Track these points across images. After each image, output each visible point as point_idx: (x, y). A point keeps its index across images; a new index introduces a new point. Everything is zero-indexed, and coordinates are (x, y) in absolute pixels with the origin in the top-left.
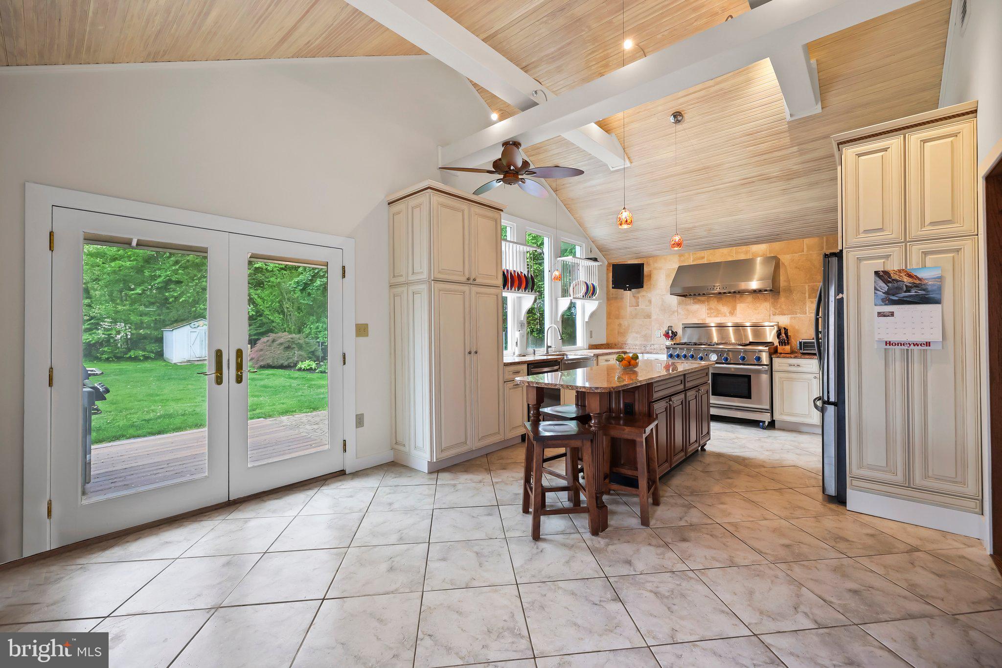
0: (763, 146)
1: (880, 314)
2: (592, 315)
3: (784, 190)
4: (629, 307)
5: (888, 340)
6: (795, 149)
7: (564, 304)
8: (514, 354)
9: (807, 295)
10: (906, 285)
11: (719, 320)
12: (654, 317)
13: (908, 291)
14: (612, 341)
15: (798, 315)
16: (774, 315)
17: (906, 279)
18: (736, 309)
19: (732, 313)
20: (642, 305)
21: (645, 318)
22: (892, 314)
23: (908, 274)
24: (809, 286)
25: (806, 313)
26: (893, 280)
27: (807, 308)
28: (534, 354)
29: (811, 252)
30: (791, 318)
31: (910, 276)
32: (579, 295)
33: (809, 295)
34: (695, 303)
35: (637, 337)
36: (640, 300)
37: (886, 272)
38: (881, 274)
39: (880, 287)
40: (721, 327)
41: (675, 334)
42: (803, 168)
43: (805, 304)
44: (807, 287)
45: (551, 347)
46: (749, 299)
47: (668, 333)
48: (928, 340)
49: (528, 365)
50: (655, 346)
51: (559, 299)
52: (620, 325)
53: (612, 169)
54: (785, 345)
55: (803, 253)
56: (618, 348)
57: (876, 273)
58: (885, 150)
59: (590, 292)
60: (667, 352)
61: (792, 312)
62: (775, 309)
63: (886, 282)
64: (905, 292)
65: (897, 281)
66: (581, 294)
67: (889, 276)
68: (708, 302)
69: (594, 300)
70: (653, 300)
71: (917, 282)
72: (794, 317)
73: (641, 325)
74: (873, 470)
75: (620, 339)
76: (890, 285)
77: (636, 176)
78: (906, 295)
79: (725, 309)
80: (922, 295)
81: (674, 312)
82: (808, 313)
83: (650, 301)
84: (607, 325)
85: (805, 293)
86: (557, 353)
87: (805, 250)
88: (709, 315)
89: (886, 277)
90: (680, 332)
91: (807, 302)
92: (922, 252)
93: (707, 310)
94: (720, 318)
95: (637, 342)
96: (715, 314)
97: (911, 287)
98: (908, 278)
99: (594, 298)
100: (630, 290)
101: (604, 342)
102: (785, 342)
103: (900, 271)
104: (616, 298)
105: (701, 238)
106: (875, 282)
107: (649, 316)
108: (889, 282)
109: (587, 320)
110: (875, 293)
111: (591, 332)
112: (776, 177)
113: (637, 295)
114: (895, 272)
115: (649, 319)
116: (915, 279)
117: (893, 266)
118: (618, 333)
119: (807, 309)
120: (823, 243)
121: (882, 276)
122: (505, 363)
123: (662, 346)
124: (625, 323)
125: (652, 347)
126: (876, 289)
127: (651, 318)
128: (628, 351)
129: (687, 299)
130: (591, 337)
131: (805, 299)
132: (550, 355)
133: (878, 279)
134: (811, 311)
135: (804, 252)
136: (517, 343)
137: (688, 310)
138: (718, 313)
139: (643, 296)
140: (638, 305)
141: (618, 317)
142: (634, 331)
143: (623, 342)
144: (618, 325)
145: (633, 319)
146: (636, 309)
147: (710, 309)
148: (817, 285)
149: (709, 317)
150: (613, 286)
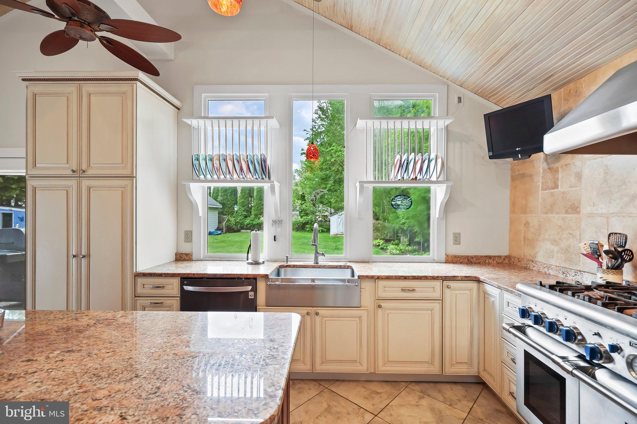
4: (542, 190)
12: (586, 209)
14: (515, 252)
20: (564, 186)
21: (567, 212)
35: (552, 251)
52: (527, 224)
73: (560, 227)
75: (526, 252)
83: (579, 176)
84: (511, 223)
100: (523, 157)
101: (504, 251)
104: (523, 176)
107: (575, 209)
113: (555, 166)
115: (575, 215)
118: (525, 239)
124: (534, 221)
127: (578, 213)
139: (566, 165)
140: (556, 187)
141: (524, 211)
142: (547, 237)
143: (530, 258)
144: (524, 225)
145: (546, 213)
146: (552, 195)
150: (491, 154)
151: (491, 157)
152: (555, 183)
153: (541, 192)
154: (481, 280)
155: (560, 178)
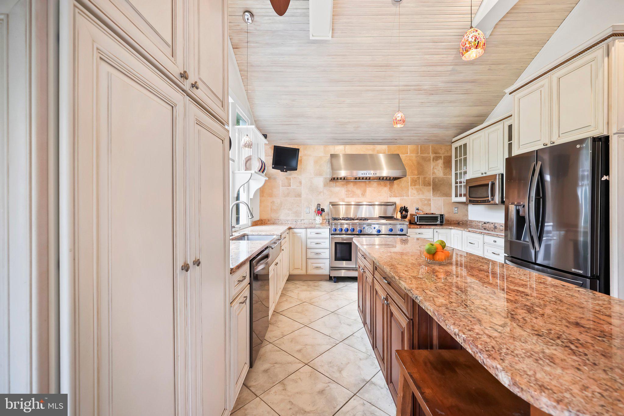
2: (256, 192)
3: (422, 103)
4: (282, 186)
9: (409, 184)
11: (348, 200)
12: (304, 196)
14: (265, 217)
15: (405, 198)
16: (390, 197)
18: (366, 192)
19: (363, 194)
20: (294, 186)
21: (296, 197)
24: (411, 177)
25: (409, 196)
29: (412, 155)
30: (401, 199)
33: (411, 184)
34: (336, 186)
35: (289, 213)
36: (292, 181)
41: (323, 210)
43: (408, 190)
46: (375, 184)
49: (250, 262)
50: (305, 221)
52: (273, 202)
53: (311, 38)
55: (407, 155)
60: (328, 227)
61: (401, 196)
62: (391, 193)
68: (346, 185)
69: (262, 177)
70: (303, 182)
72: (402, 199)
73: (292, 203)
75: (273, 216)
79: (358, 192)
81: (320, 192)
82: (410, 196)
83: (300, 183)
84: (261, 202)
85: (408, 183)
88: (347, 196)
90: (327, 209)
91: (410, 188)
93: (346, 192)
94: (355, 198)
95: (289, 218)
96: (351, 195)
99: (262, 175)
100: (286, 171)
101: (258, 218)
107: (299, 195)
109: (251, 196)
111: (252, 209)
112: (424, 90)
113: (289, 177)
115: (300, 198)
118: (271, 209)
119: (410, 194)
120: (418, 149)
123: (311, 220)
124: (277, 201)
125: (303, 222)
127: (301, 197)
129: (331, 182)
131: (409, 186)
134: (412, 195)
135: (407, 153)
137: (332, 191)
138: (353, 195)
139: (294, 177)
140: (290, 186)
141: (271, 195)
142: (286, 208)
143: (276, 218)
144: (271, 202)
145: (285, 197)
146: (288, 189)
147: (348, 191)
148: (415, 177)
149: (347, 197)
150: (273, 166)
151: (273, 168)
152: (289, 184)
153: (281, 187)
154: (292, 228)
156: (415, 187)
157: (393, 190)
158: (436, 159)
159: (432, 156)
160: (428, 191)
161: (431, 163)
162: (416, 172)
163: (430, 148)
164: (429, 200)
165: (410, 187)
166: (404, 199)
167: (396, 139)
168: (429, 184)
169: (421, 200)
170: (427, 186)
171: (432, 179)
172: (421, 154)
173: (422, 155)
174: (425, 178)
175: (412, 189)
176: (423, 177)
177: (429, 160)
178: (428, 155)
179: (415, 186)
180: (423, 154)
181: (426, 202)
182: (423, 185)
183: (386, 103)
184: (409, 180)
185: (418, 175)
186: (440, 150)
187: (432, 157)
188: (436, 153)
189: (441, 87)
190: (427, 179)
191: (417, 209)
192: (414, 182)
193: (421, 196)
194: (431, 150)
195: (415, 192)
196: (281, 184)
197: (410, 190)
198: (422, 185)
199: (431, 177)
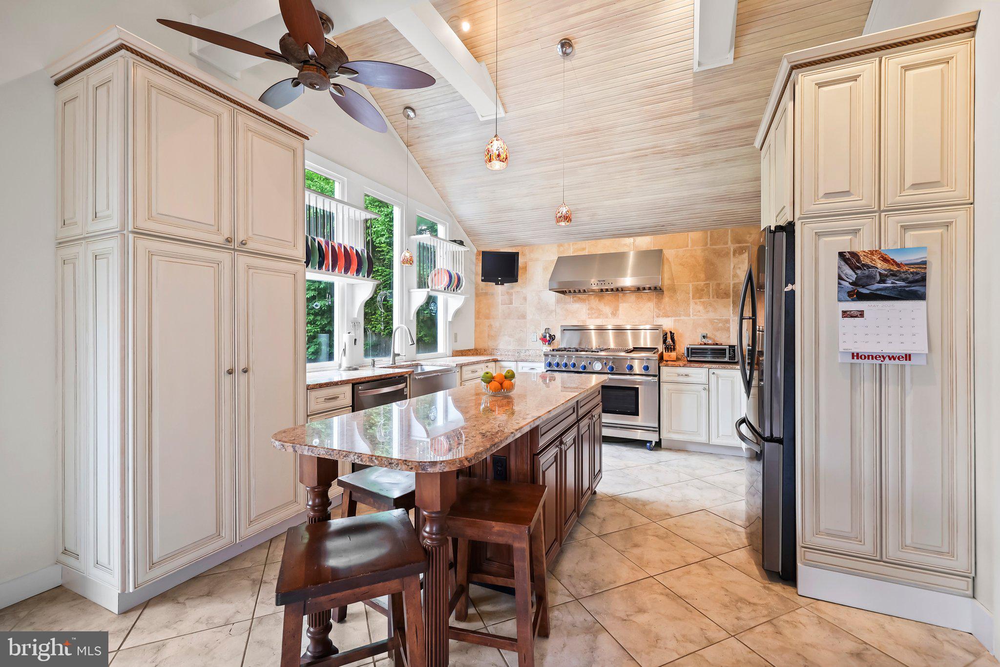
0: (663, 107)
1: (845, 314)
2: (457, 313)
3: (678, 169)
4: (501, 305)
5: (855, 351)
6: (696, 114)
7: (419, 297)
8: (340, 366)
9: (691, 295)
10: (880, 274)
11: (599, 322)
12: (529, 317)
13: (882, 281)
14: (481, 346)
15: (683, 318)
16: (657, 317)
17: (880, 265)
18: (618, 310)
19: (614, 314)
20: (516, 303)
21: (519, 318)
22: (861, 314)
23: (882, 257)
24: (693, 285)
25: (690, 315)
26: (864, 265)
27: (691, 310)
28: (374, 366)
29: (695, 248)
30: (675, 321)
31: (885, 260)
32: (439, 287)
33: (693, 296)
34: (575, 301)
35: (510, 341)
36: (514, 297)
37: (854, 254)
38: (848, 256)
39: (846, 275)
40: (601, 329)
41: (552, 338)
42: (701, 142)
43: (689, 304)
44: (691, 286)
45: (399, 355)
46: (632, 297)
47: (545, 337)
48: (910, 352)
49: (353, 385)
50: (531, 352)
51: (412, 290)
52: (490, 326)
53: (481, 119)
54: (671, 351)
55: (687, 248)
56: (487, 355)
57: (841, 255)
58: (855, 78)
59: (454, 283)
60: (546, 360)
61: (675, 314)
62: (659, 310)
63: (854, 268)
64: (879, 283)
65: (868, 267)
66: (442, 285)
67: (859, 260)
68: (588, 301)
69: (459, 294)
70: (529, 297)
71: (895, 268)
72: (678, 320)
73: (515, 327)
74: (832, 537)
75: (491, 344)
76: (859, 272)
77: (512, 133)
78: (880, 287)
79: (607, 310)
80: (901, 287)
81: (551, 312)
82: (691, 316)
83: (525, 299)
84: (476, 325)
85: (689, 294)
86: (409, 363)
87: (690, 245)
88: (590, 316)
89: (854, 261)
90: (558, 336)
92: (901, 226)
93: (588, 310)
94: (601, 320)
95: (511, 347)
96: (596, 315)
97: (886, 276)
98: (882, 263)
99: (459, 291)
100: (502, 284)
101: (472, 346)
102: (671, 348)
103: (872, 253)
104: (486, 294)
105: (582, 225)
106: (839, 268)
107: (523, 317)
108: (859, 268)
109: (450, 319)
110: (839, 284)
111: (456, 334)
112: (671, 151)
113: (511, 291)
114: (865, 254)
115: (524, 320)
116: (892, 265)
117: (862, 245)
118: (489, 335)
119: (691, 312)
120: (707, 238)
121: (849, 259)
122: (309, 385)
123: (538, 352)
124: (496, 324)
125: (527, 353)
126: (840, 278)
127: (525, 318)
128: (499, 358)
129: (566, 297)
130: (456, 341)
131: (689, 299)
132: (397, 367)
133: (843, 263)
134: (695, 314)
135: (688, 246)
136: (344, 350)
137: (568, 310)
138: (599, 314)
139: (517, 292)
140: (511, 303)
141: (488, 317)
142: (506, 333)
143: (494, 347)
144: (488, 326)
145: (505, 319)
146: (509, 308)
147: (591, 309)
148: (701, 284)
149: (589, 318)
150: (483, 278)
151: (482, 280)
152: (511, 301)
155: (514, 299)
156: (702, 300)
157: (663, 306)
158: (739, 251)
159: (732, 247)
160: (724, 307)
161: (730, 258)
162: (702, 276)
163: (728, 235)
164: (727, 321)
165: (692, 302)
166: (681, 319)
167: (664, 226)
168: (727, 295)
169: (711, 321)
170: (722, 298)
171: (731, 286)
172: (710, 245)
173: (714, 247)
174: (719, 285)
175: (696, 303)
176: (715, 283)
177: (727, 254)
178: (725, 246)
179: (700, 298)
180: (715, 245)
181: (720, 325)
182: (715, 297)
183: (619, 177)
184: (691, 289)
185: (706, 280)
186: (748, 236)
187: (732, 249)
188: (739, 242)
189: (696, 143)
190: (722, 287)
191: (704, 337)
192: (699, 293)
193: (712, 315)
194: (730, 238)
195: (700, 308)
196: (500, 302)
197: (692, 305)
198: (713, 297)
199: (729, 283)
